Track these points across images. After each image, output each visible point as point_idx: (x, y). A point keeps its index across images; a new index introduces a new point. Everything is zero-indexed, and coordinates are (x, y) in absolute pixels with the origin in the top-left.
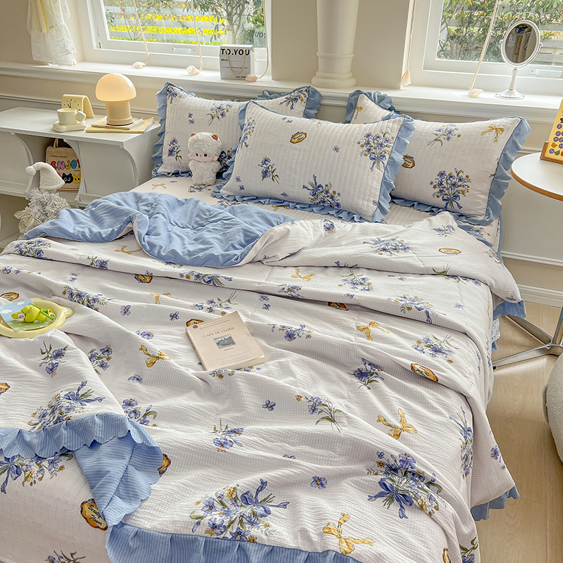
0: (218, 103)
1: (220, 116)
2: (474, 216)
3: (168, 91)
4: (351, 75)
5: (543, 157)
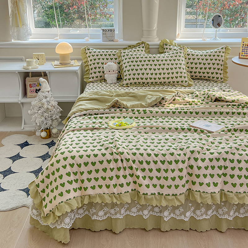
4: (156, 36)
5: (240, 58)
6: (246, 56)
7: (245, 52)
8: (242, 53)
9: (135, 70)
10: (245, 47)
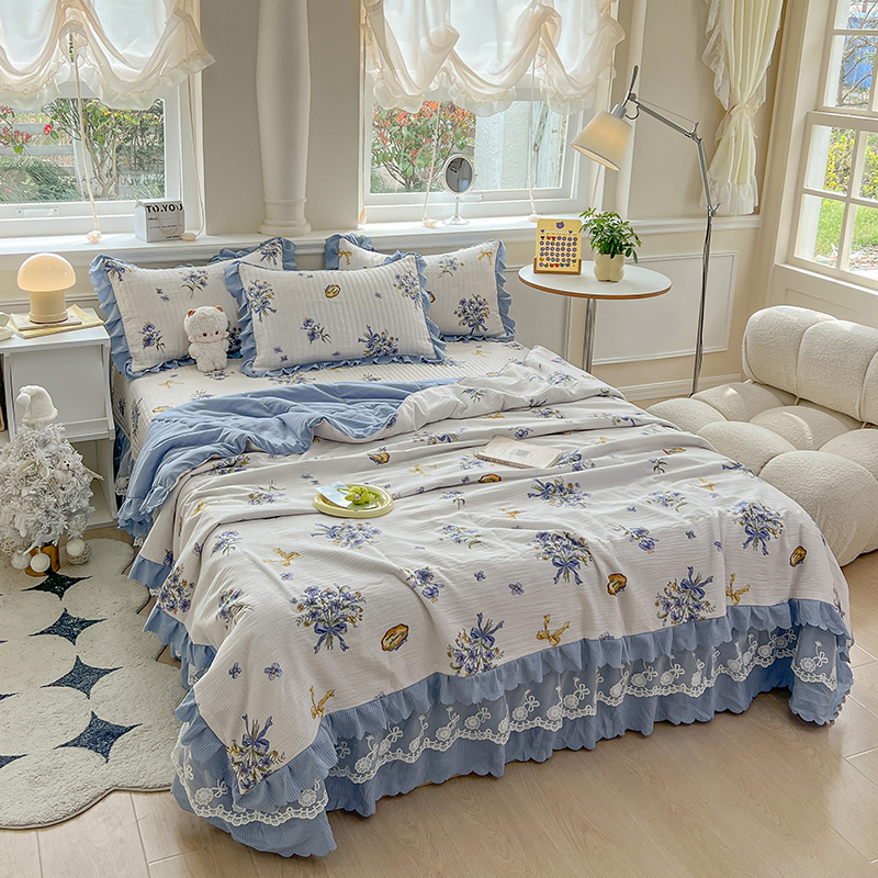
0: (186, 271)
1: (200, 286)
2: (499, 334)
3: (108, 266)
4: (305, 221)
5: (536, 272)
6: (552, 266)
7: (549, 256)
8: (542, 259)
10: (548, 243)
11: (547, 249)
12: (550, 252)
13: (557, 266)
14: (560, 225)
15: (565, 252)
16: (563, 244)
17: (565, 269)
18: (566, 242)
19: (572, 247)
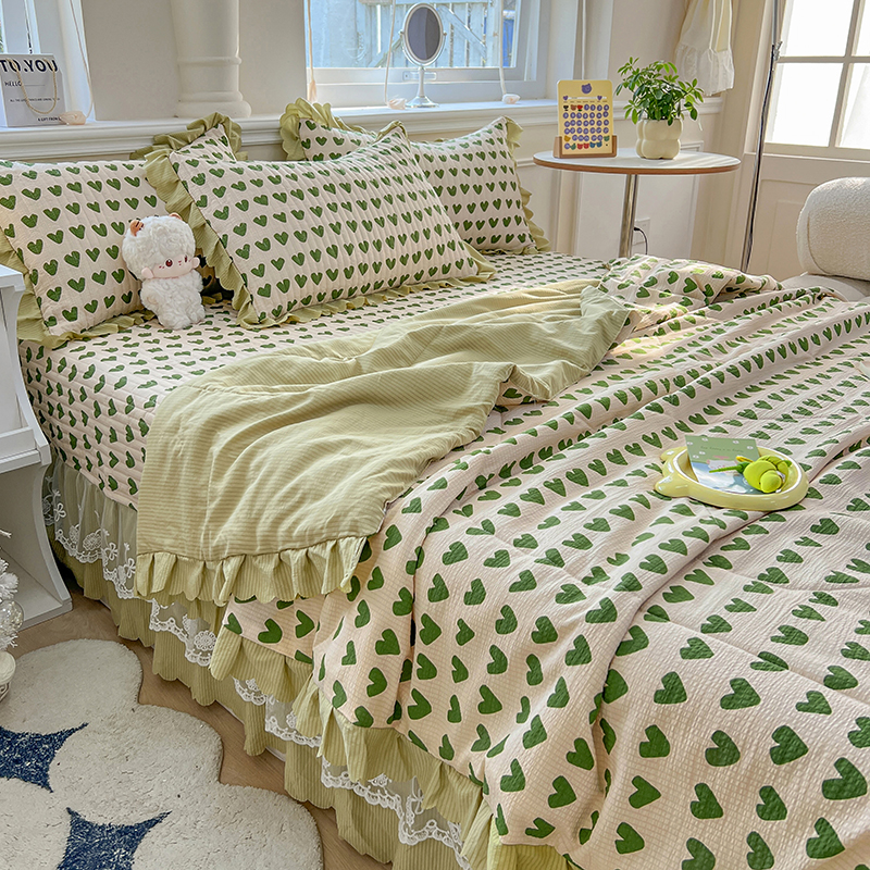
5: (562, 156)
6: (580, 147)
7: (576, 133)
8: (567, 139)
9: (292, 238)
10: (573, 115)
11: (572, 123)
12: (576, 127)
13: (586, 146)
14: (586, 89)
15: (595, 126)
16: (592, 115)
17: (596, 150)
18: (596, 112)
19: (603, 119)
